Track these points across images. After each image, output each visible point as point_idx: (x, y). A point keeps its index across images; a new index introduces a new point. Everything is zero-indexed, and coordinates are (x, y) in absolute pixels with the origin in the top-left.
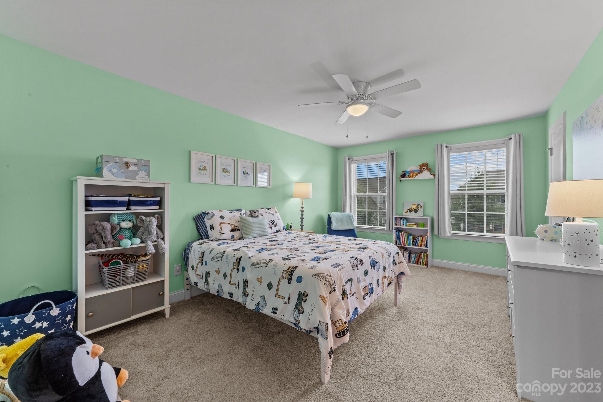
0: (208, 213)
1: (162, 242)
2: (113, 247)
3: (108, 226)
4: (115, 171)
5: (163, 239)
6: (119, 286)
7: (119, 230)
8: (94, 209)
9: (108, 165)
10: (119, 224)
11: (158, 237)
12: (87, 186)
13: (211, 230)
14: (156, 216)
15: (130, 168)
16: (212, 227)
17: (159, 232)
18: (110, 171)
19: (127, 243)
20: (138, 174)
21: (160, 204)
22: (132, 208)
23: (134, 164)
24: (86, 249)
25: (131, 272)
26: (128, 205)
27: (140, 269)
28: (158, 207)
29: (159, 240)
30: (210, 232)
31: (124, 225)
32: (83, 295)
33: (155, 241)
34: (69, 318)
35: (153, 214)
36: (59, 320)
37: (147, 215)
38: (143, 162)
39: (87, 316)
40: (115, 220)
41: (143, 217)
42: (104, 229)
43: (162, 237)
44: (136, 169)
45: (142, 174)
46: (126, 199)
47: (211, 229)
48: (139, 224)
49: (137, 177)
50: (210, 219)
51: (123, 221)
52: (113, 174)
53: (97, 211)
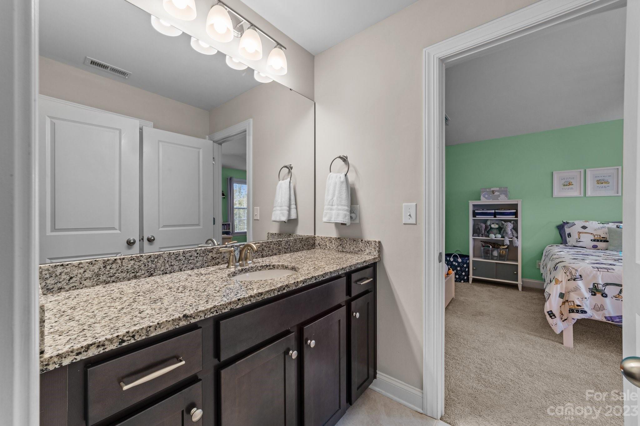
0: (568, 223)
1: (516, 239)
2: (486, 237)
3: (484, 226)
4: (487, 196)
5: (517, 237)
6: (489, 259)
7: (490, 229)
8: (477, 216)
9: (483, 194)
10: (490, 225)
11: (513, 236)
12: (474, 206)
13: (569, 238)
14: (512, 222)
15: (495, 194)
16: (569, 235)
17: (514, 232)
18: (484, 197)
19: (492, 236)
20: (500, 197)
21: (516, 214)
22: (497, 216)
23: (498, 191)
24: (473, 236)
25: (495, 253)
26: (495, 215)
27: (501, 253)
28: (514, 216)
29: (514, 238)
30: (568, 239)
31: (493, 226)
32: (471, 258)
33: (512, 238)
34: (465, 266)
35: (510, 221)
36: (461, 264)
37: (506, 221)
38: (503, 189)
39: (473, 269)
40: (489, 223)
41: (503, 222)
42: (481, 227)
43: (516, 236)
44: (498, 193)
45: (503, 196)
46: (493, 211)
47: (568, 236)
48: (502, 227)
49: (499, 199)
50: (569, 228)
51: (493, 224)
52: (486, 198)
53: (479, 217)
